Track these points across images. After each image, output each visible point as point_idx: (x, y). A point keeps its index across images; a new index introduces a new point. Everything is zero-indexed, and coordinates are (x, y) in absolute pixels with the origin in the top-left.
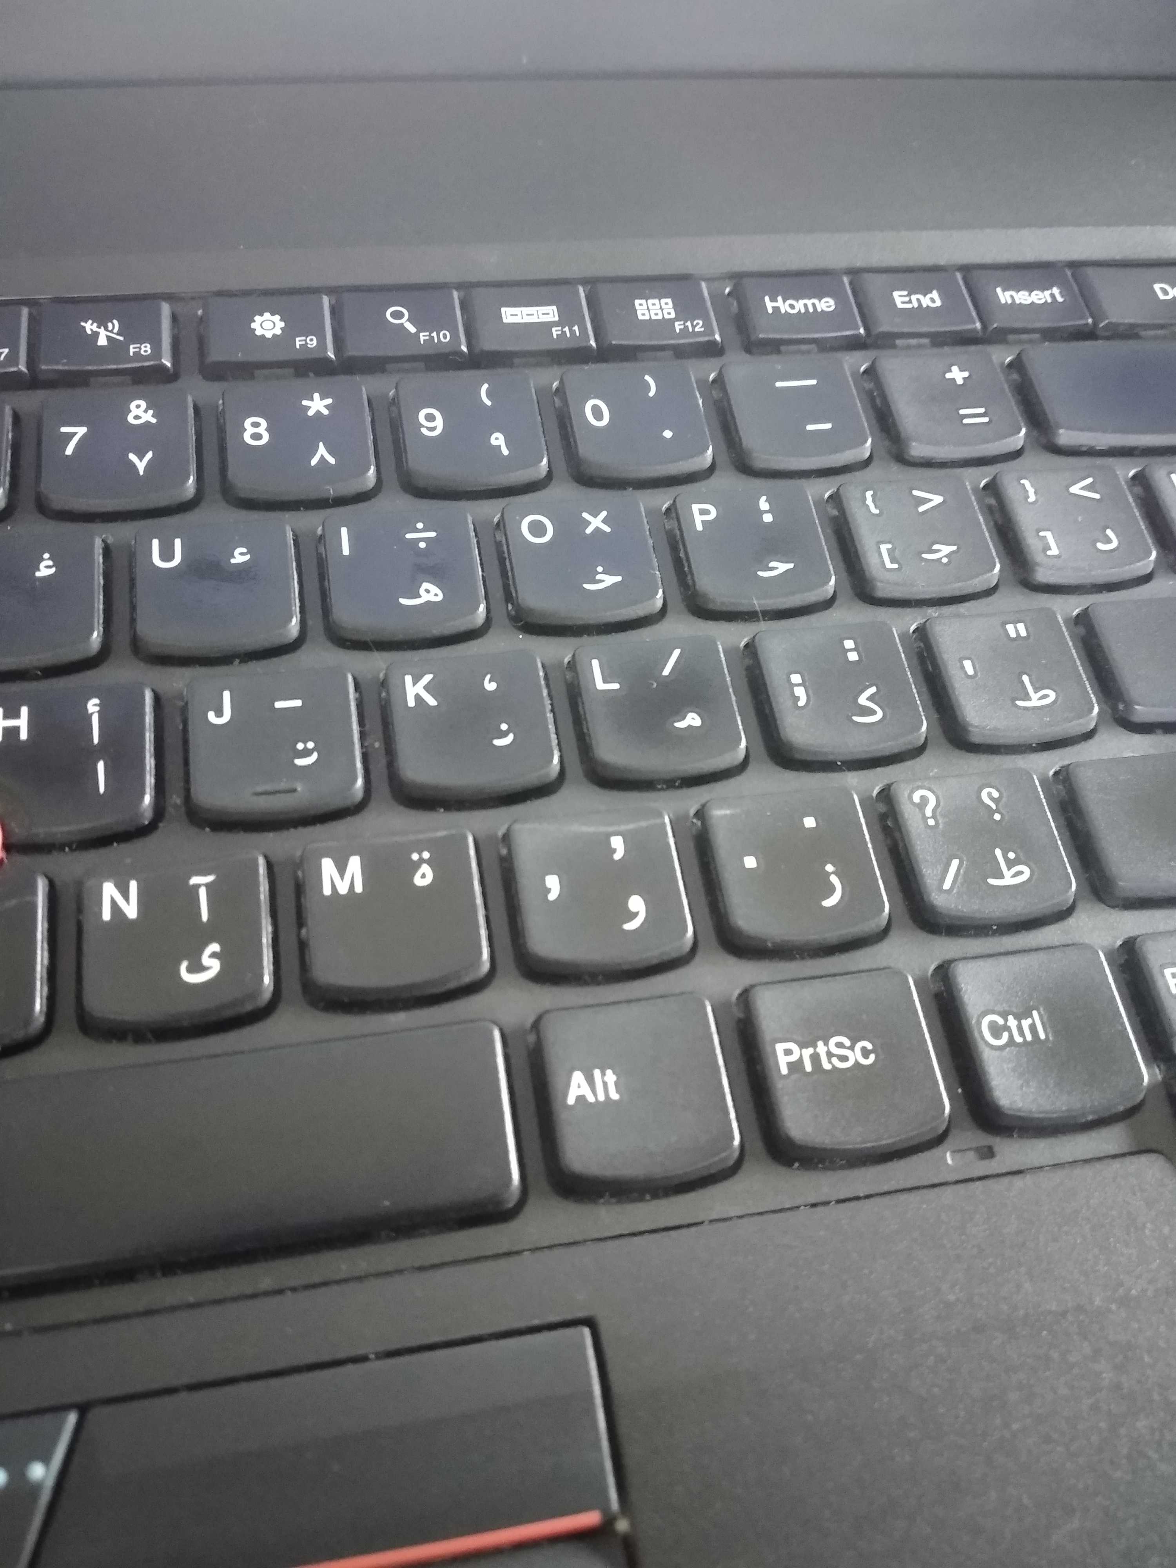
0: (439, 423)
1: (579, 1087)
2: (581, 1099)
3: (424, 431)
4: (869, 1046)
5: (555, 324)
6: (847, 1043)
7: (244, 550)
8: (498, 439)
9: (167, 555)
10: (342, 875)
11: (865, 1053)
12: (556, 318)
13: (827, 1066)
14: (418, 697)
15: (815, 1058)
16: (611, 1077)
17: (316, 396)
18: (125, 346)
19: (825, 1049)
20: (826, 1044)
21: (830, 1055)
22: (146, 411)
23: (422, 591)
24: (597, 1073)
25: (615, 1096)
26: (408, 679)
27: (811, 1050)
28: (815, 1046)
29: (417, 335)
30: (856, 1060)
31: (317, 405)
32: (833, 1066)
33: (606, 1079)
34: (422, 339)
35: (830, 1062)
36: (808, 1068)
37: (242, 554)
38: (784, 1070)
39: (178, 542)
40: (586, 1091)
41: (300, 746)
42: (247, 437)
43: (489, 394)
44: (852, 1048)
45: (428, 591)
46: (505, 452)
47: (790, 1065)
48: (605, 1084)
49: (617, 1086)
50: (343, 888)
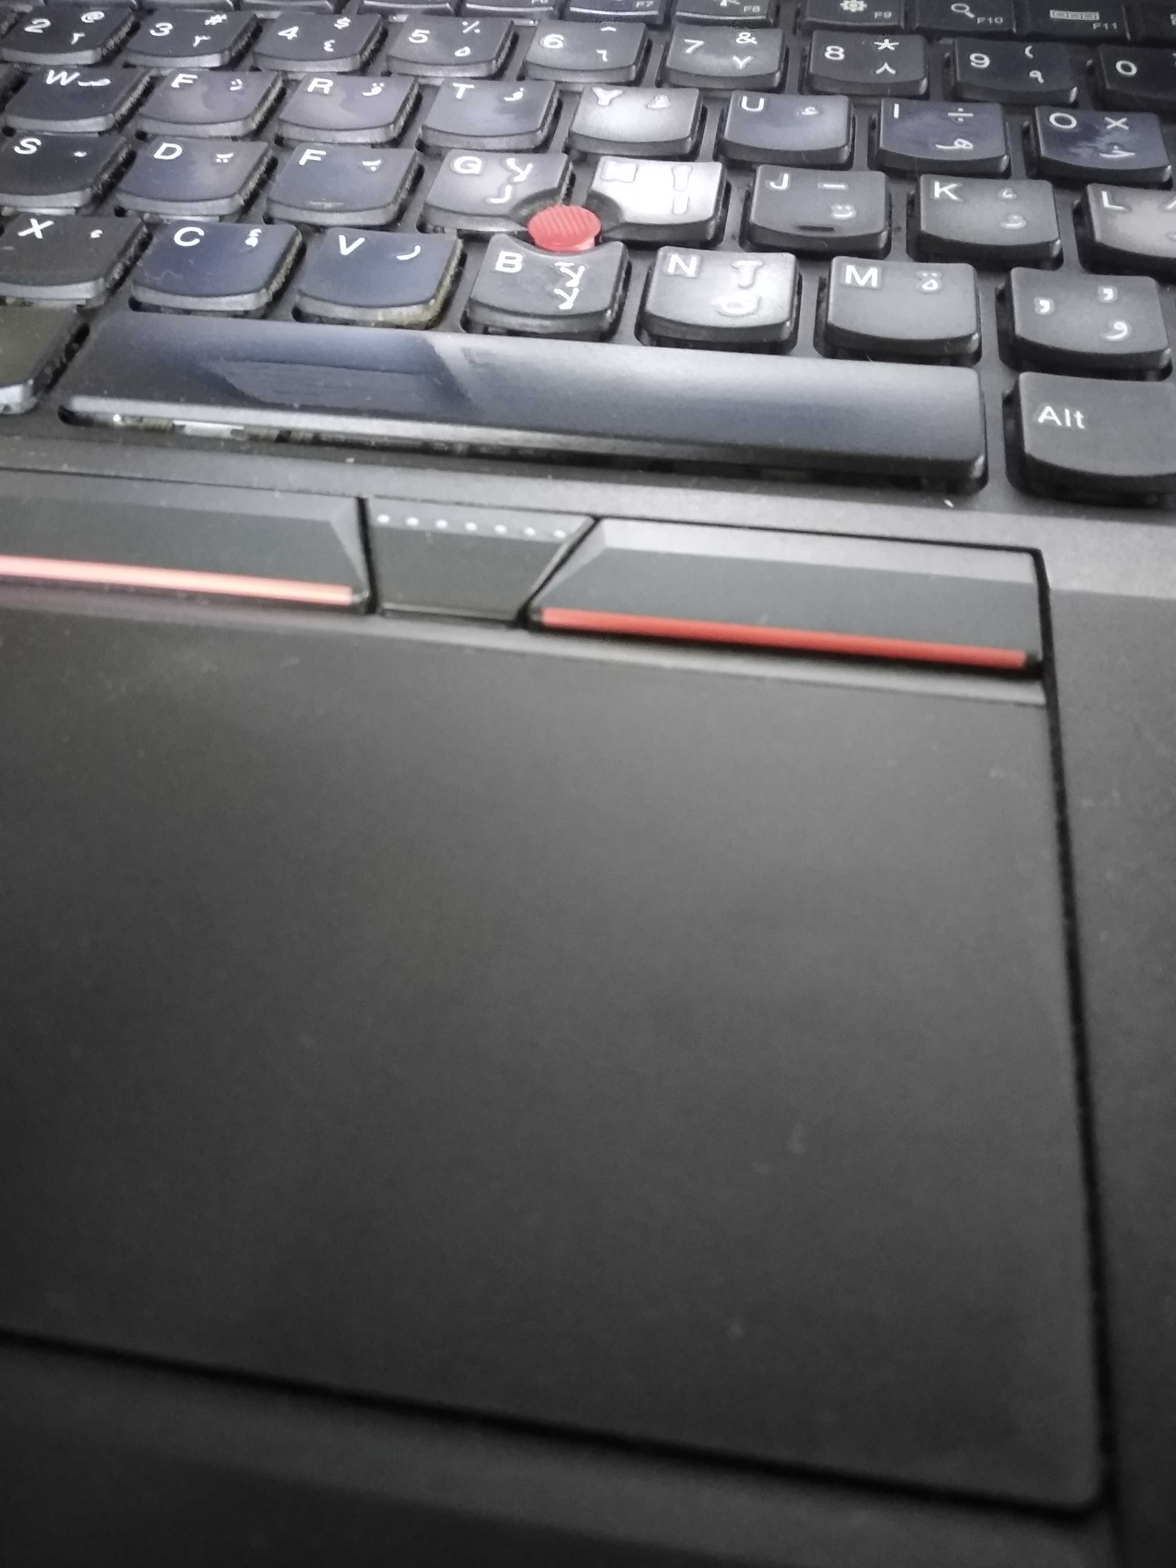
0: (987, 62)
1: (1049, 414)
2: (1050, 423)
3: (973, 64)
5: (1095, 22)
7: (813, 109)
8: (1036, 75)
9: (752, 104)
10: (862, 276)
12: (1098, 18)
14: (943, 194)
16: (1079, 416)
17: (887, 41)
18: (741, 7)
22: (750, 38)
23: (956, 143)
24: (1067, 412)
25: (1080, 425)
26: (937, 185)
29: (975, 20)
31: (886, 44)
33: (1075, 416)
34: (979, 21)
37: (810, 111)
39: (762, 102)
40: (1054, 417)
41: (840, 208)
42: (827, 55)
43: (1031, 51)
45: (960, 143)
46: (1041, 80)
48: (1074, 420)
49: (1084, 421)
50: (862, 282)
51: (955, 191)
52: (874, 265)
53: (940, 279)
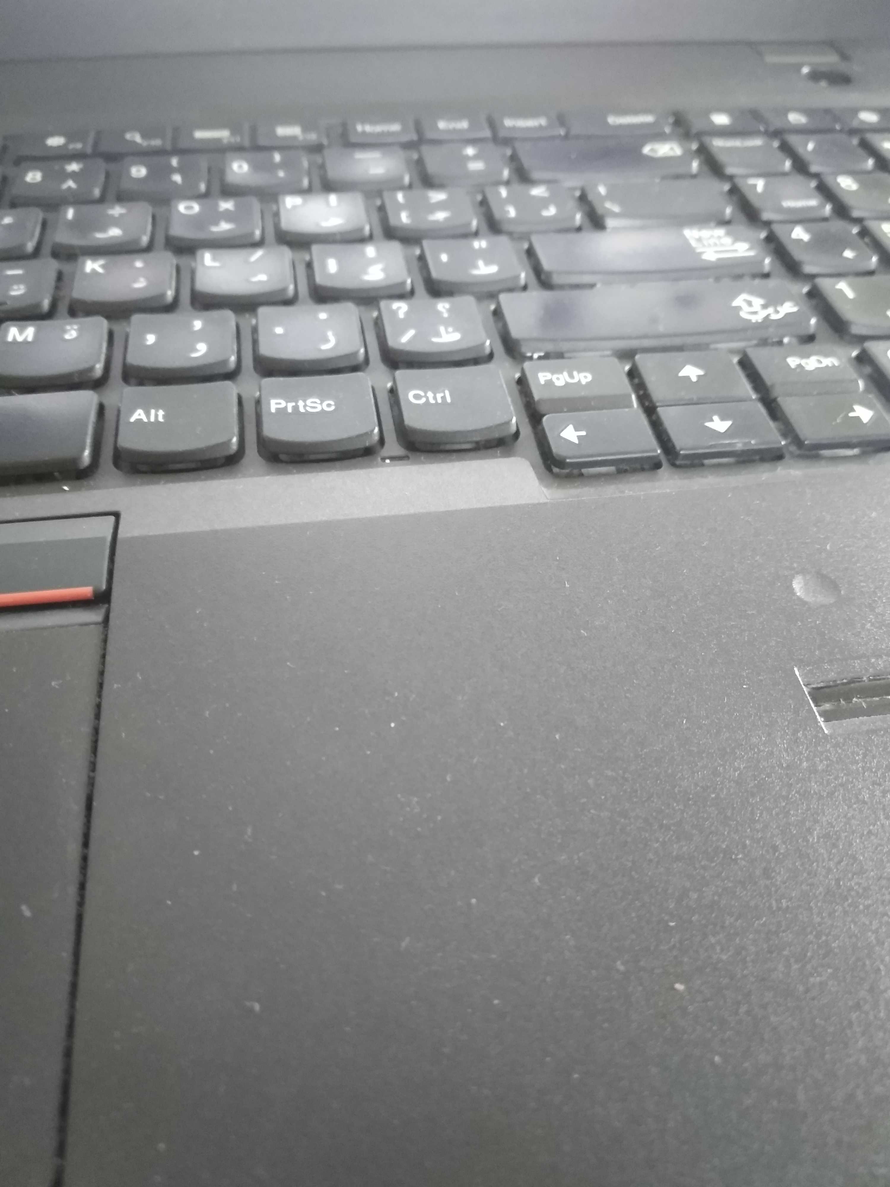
0: (144, 172)
1: (139, 415)
2: (139, 421)
3: (133, 175)
4: (332, 403)
5: (226, 137)
6: (318, 401)
7: (11, 218)
8: (177, 177)
10: (21, 334)
11: (329, 405)
12: (228, 135)
13: (302, 410)
14: (93, 269)
15: (295, 408)
16: (161, 413)
19: (304, 404)
20: (304, 401)
21: (305, 406)
23: (110, 231)
24: (152, 412)
25: (160, 419)
26: (90, 262)
27: (294, 404)
28: (297, 402)
29: (142, 143)
30: (322, 409)
31: (74, 167)
32: (307, 411)
33: (158, 413)
34: (144, 144)
35: (305, 409)
36: (290, 410)
37: (8, 219)
38: (273, 410)
40: (143, 416)
41: (15, 287)
42: (28, 179)
43: (176, 162)
44: (321, 404)
45: (113, 231)
46: (179, 181)
47: (277, 409)
48: (156, 417)
49: (164, 417)
50: (20, 339)
51: (103, 266)
52: (30, 325)
53: (80, 331)
